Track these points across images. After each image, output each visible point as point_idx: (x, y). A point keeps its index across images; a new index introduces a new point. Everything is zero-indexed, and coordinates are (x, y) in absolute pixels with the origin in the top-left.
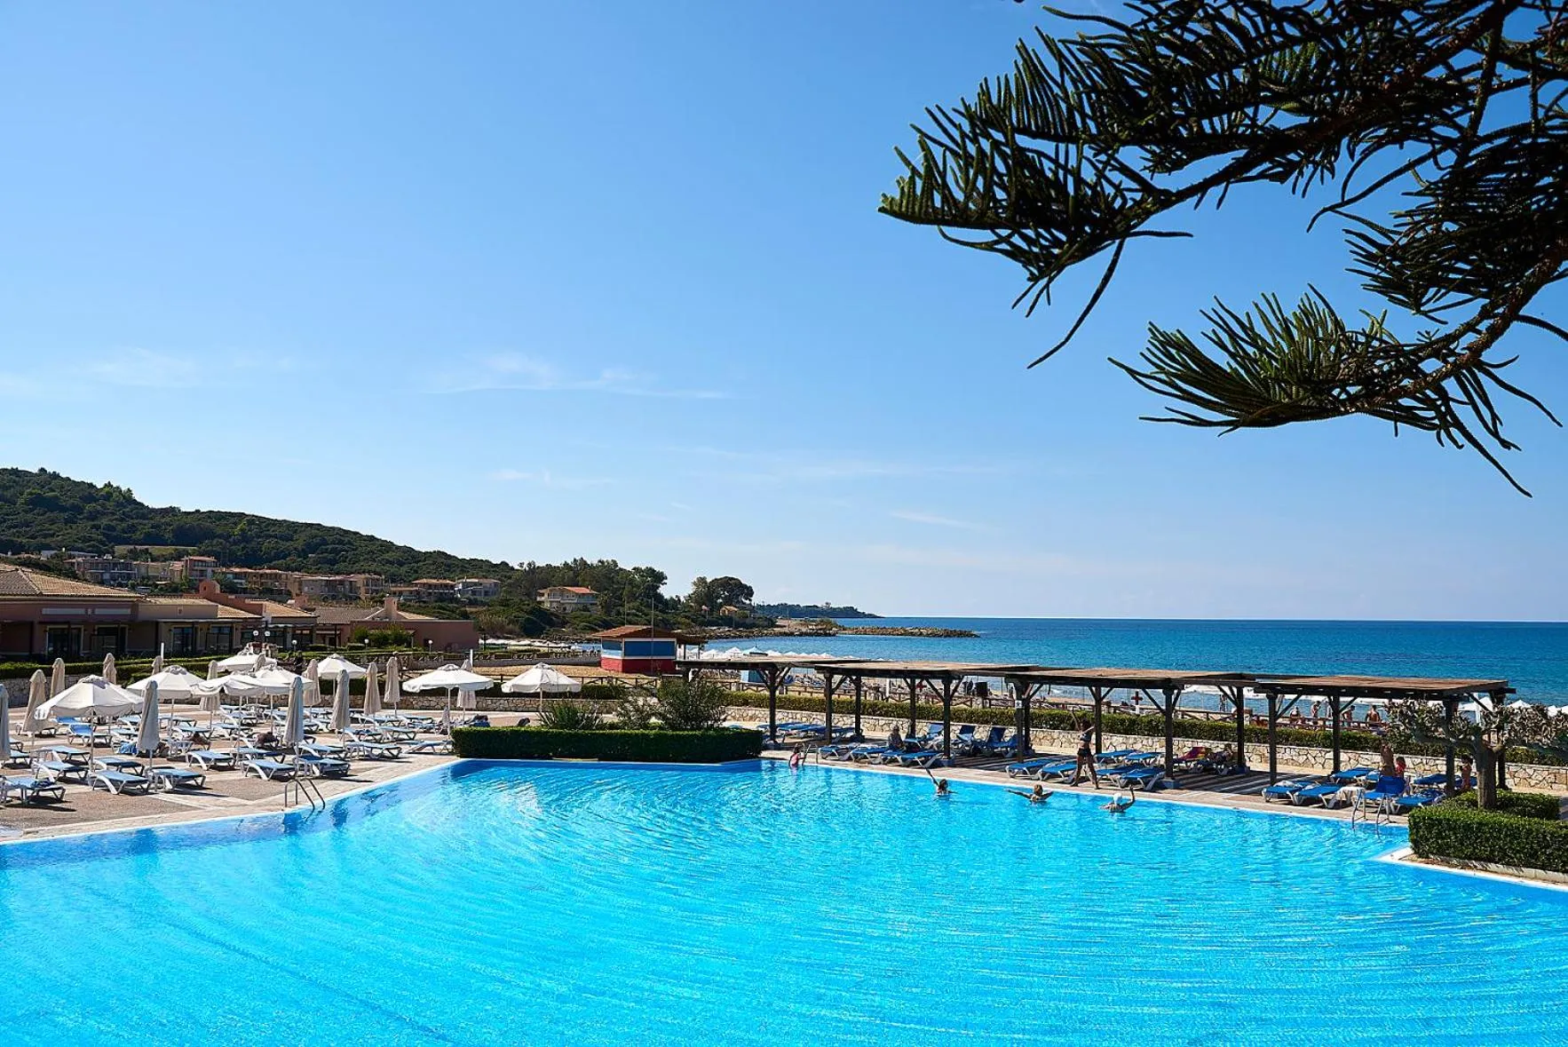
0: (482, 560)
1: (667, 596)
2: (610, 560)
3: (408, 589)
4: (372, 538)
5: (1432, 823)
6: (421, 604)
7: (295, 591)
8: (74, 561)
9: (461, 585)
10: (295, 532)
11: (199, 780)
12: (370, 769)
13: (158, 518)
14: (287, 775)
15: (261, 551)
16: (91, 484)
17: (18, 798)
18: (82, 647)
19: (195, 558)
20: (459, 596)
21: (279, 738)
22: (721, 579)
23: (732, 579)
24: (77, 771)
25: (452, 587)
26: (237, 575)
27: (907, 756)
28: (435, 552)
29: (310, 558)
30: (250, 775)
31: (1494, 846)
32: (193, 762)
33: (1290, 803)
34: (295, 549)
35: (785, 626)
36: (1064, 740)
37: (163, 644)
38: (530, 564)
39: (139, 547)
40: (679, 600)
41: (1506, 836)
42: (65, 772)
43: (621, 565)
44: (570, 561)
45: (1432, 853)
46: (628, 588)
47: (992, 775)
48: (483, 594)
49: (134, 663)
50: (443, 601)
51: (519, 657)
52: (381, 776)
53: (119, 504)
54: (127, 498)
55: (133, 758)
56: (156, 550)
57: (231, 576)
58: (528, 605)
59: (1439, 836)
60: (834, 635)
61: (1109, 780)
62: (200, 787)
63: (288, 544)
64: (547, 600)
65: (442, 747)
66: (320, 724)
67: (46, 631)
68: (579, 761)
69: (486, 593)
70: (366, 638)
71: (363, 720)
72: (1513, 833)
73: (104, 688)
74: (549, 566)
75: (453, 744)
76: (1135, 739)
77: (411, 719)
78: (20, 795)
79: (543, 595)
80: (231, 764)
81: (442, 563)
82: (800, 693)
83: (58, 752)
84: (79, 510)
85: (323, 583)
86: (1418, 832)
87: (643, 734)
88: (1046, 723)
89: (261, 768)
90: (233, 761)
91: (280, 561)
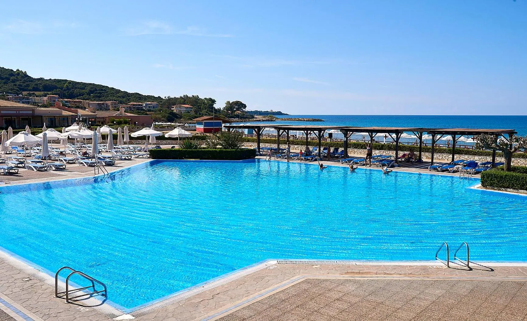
0: (151, 96)
1: (216, 108)
2: (196, 95)
3: (126, 106)
4: (113, 88)
5: (489, 176)
6: (132, 111)
7: (87, 107)
8: (9, 97)
9: (145, 104)
10: (85, 86)
11: (64, 167)
12: (122, 163)
13: (36, 82)
14: (94, 165)
15: (74, 93)
16: (12, 70)
17: (3, 173)
18: (16, 125)
19: (51, 96)
20: (144, 108)
21: (89, 153)
22: (235, 102)
23: (239, 102)
24: (22, 164)
25: (142, 105)
26: (66, 102)
27: (306, 157)
28: (135, 93)
29: (91, 95)
30: (81, 165)
31: (510, 183)
32: (61, 161)
33: (438, 171)
34: (86, 92)
35: (257, 118)
36: (359, 152)
37: (45, 123)
38: (168, 97)
39: (31, 92)
40: (221, 109)
41: (515, 179)
42: (17, 164)
43: (200, 97)
44: (182, 96)
45: (488, 186)
46: (203, 105)
47: (335, 163)
48: (152, 108)
49: (35, 130)
50: (139, 110)
51: (167, 128)
52: (126, 165)
53: (22, 77)
54: (25, 75)
55: (40, 160)
56: (37, 93)
57: (64, 102)
58: (169, 111)
59: (491, 180)
60: (274, 121)
61: (376, 164)
62: (64, 169)
63: (83, 91)
64: (175, 109)
65: (145, 156)
66: (102, 149)
67: (3, 119)
68: (193, 160)
69: (154, 107)
70: (114, 121)
71: (117, 148)
72: (517, 179)
73: (28, 135)
74: (175, 98)
75: (150, 155)
76: (383, 151)
77: (134, 147)
78: (3, 172)
79: (173, 108)
80: (74, 162)
81: (138, 97)
82: (267, 137)
83: (14, 158)
84: (9, 79)
85: (97, 104)
86: (484, 179)
87: (215, 151)
88: (353, 146)
89: (85, 162)
90: (74, 161)
91: (81, 97)
